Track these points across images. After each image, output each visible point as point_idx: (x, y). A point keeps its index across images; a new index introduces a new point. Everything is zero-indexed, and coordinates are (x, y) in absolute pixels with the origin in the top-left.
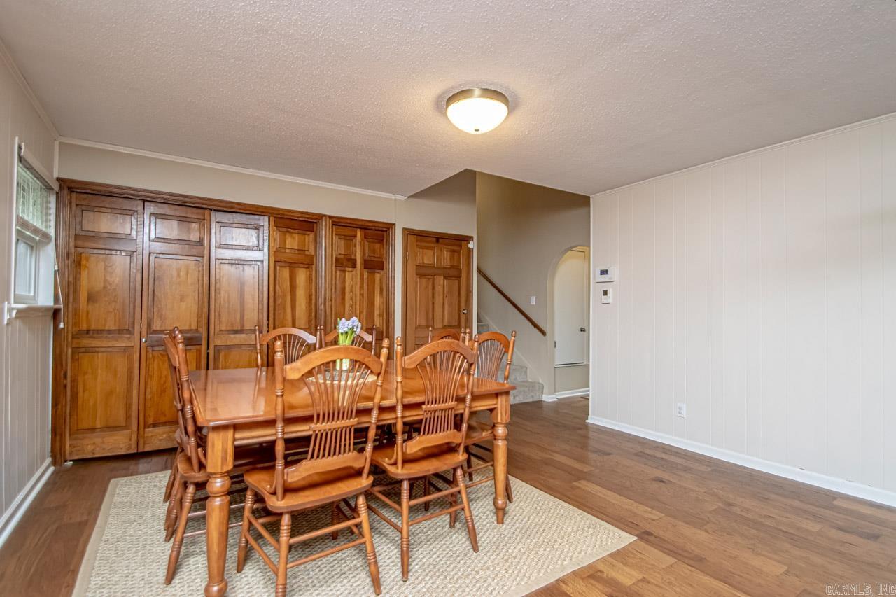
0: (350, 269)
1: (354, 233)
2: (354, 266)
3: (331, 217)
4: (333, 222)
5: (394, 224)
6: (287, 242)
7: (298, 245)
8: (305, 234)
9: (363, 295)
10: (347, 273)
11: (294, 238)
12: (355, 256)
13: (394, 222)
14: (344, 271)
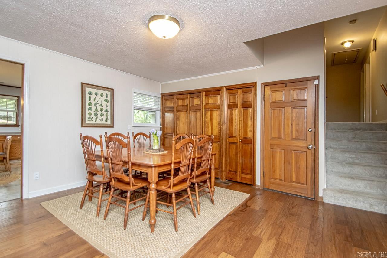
0: (235, 109)
1: (237, 92)
2: (237, 107)
3: (225, 87)
4: (226, 89)
5: (256, 82)
6: (209, 101)
7: (214, 101)
8: (216, 96)
9: (241, 121)
10: (234, 111)
11: (212, 99)
12: (238, 102)
13: (256, 81)
14: (232, 110)
